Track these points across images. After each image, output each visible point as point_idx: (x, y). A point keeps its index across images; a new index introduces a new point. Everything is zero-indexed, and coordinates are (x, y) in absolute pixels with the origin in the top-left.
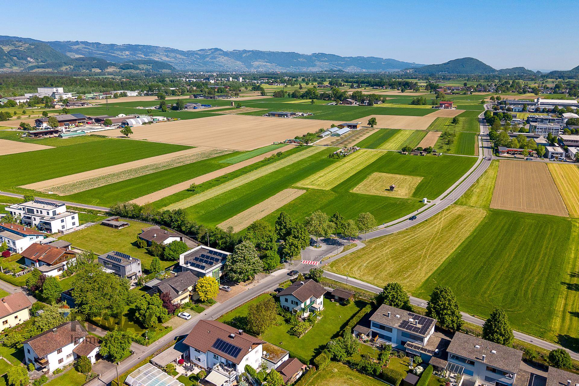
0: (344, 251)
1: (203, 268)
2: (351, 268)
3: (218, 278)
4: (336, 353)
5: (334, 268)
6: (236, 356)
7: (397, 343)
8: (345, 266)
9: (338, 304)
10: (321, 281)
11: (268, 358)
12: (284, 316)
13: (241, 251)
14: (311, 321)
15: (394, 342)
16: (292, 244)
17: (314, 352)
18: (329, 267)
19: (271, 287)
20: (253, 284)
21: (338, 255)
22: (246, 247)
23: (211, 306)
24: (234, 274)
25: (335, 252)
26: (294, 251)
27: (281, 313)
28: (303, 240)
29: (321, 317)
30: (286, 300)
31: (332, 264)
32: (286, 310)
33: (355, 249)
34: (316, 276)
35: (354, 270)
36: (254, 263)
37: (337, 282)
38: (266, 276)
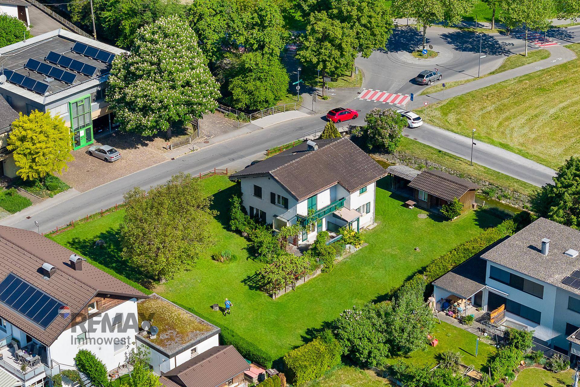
0: (503, 68)
1: (41, 89)
2: (507, 119)
3: (87, 121)
4: (357, 342)
5: (452, 117)
6: (45, 324)
7: (553, 330)
8: (489, 113)
9: (423, 215)
10: (399, 149)
11: (153, 341)
12: (248, 239)
13: (149, 44)
14: (319, 254)
15: (546, 326)
17: (302, 337)
18: (438, 113)
19: (242, 157)
20: (190, 146)
21: (479, 81)
22: (166, 36)
23: (50, 196)
24: (127, 113)
25: (473, 72)
26: (329, 57)
27: (241, 227)
28: (364, 26)
29: (359, 247)
30: (258, 192)
31: (451, 103)
32: (257, 222)
33: (536, 66)
34: (380, 135)
35: (513, 125)
36: (188, 84)
37: (445, 154)
38: (236, 127)
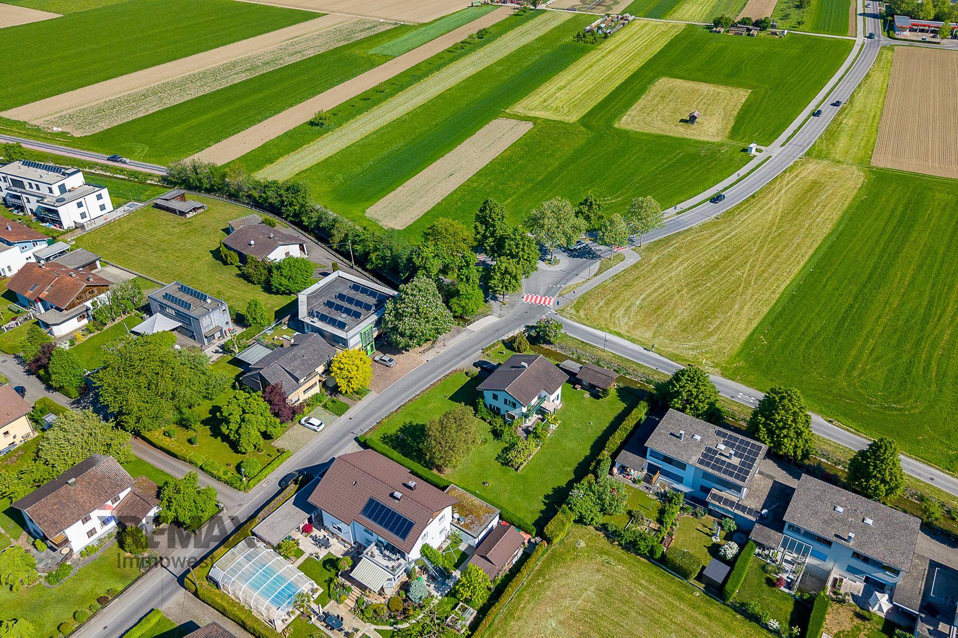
0: (600, 271)
1: (342, 326)
2: (613, 311)
3: (371, 340)
4: (584, 513)
5: (582, 313)
6: (404, 536)
7: (692, 488)
8: (602, 307)
9: (587, 395)
10: (558, 341)
11: (462, 526)
12: (490, 423)
13: (411, 297)
14: (539, 437)
15: (687, 485)
16: (506, 272)
17: (543, 502)
18: (573, 311)
19: (468, 356)
20: (436, 349)
21: (589, 282)
22: (420, 291)
23: (360, 399)
24: (399, 339)
25: (585, 274)
26: (510, 284)
27: (485, 417)
28: (526, 260)
29: (557, 425)
30: (495, 397)
31: (578, 302)
32: (495, 413)
33: (619, 268)
34: (548, 336)
35: (617, 316)
36: (436, 319)
37: (587, 344)
38: (459, 332)
